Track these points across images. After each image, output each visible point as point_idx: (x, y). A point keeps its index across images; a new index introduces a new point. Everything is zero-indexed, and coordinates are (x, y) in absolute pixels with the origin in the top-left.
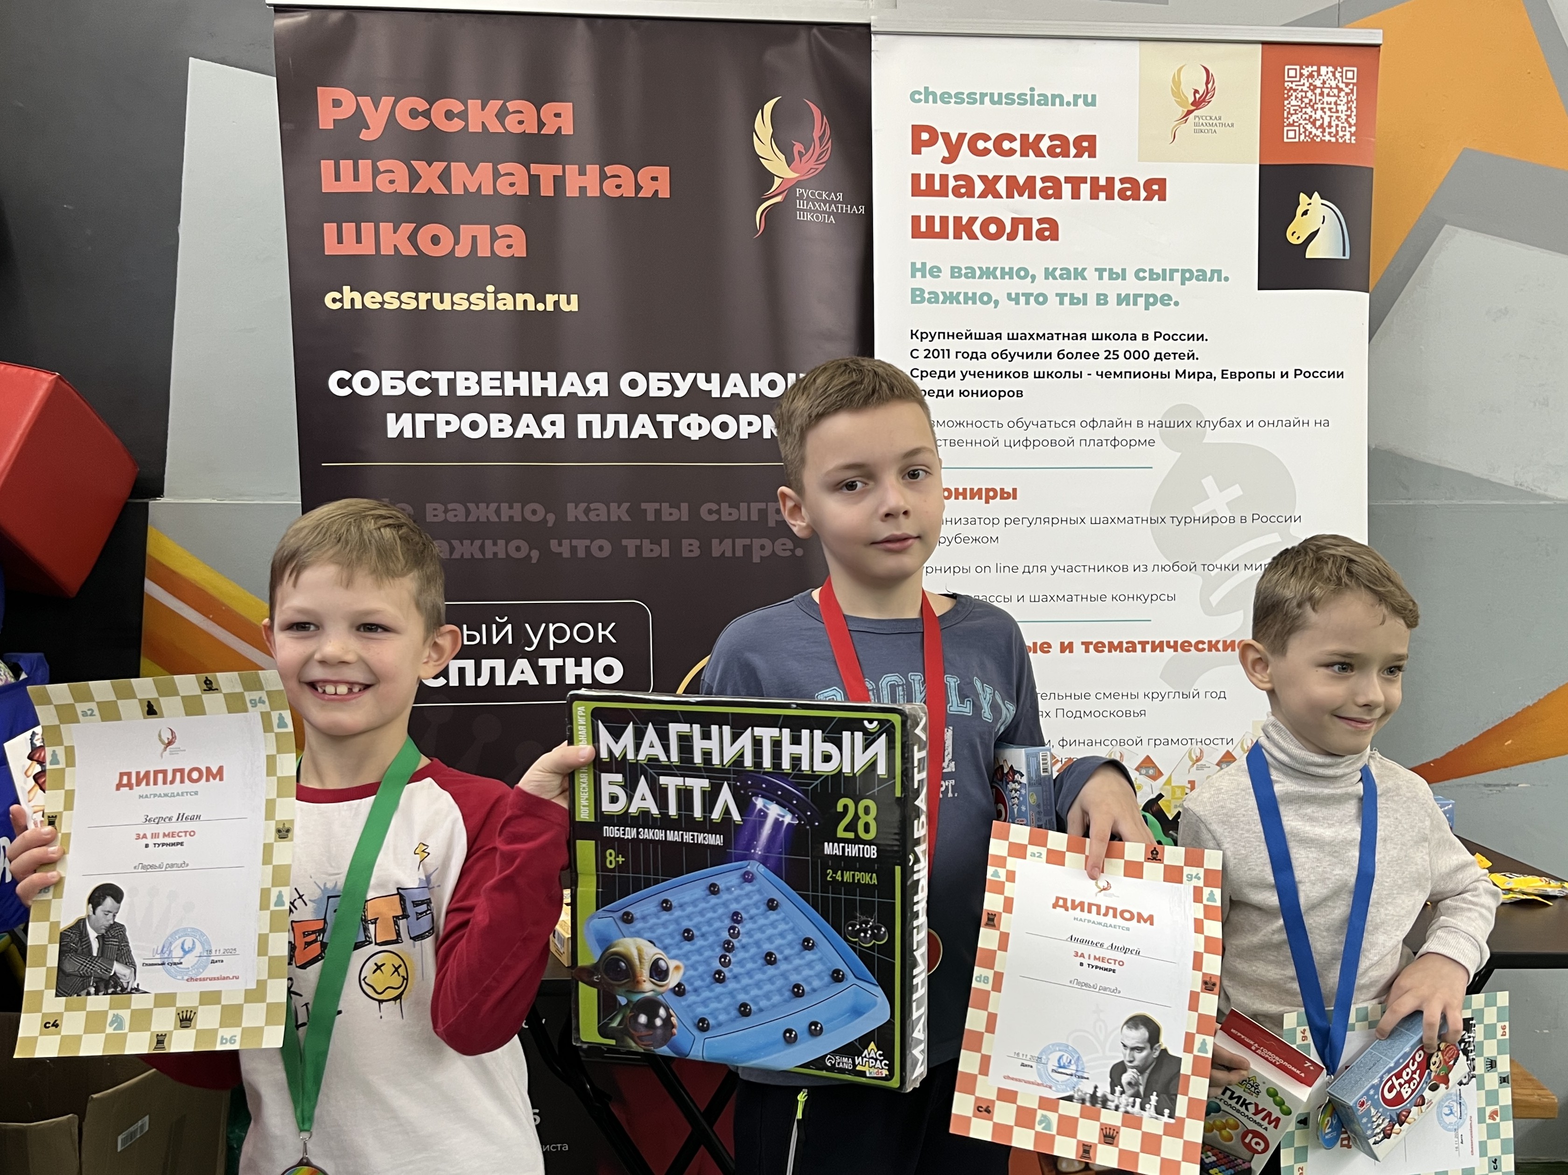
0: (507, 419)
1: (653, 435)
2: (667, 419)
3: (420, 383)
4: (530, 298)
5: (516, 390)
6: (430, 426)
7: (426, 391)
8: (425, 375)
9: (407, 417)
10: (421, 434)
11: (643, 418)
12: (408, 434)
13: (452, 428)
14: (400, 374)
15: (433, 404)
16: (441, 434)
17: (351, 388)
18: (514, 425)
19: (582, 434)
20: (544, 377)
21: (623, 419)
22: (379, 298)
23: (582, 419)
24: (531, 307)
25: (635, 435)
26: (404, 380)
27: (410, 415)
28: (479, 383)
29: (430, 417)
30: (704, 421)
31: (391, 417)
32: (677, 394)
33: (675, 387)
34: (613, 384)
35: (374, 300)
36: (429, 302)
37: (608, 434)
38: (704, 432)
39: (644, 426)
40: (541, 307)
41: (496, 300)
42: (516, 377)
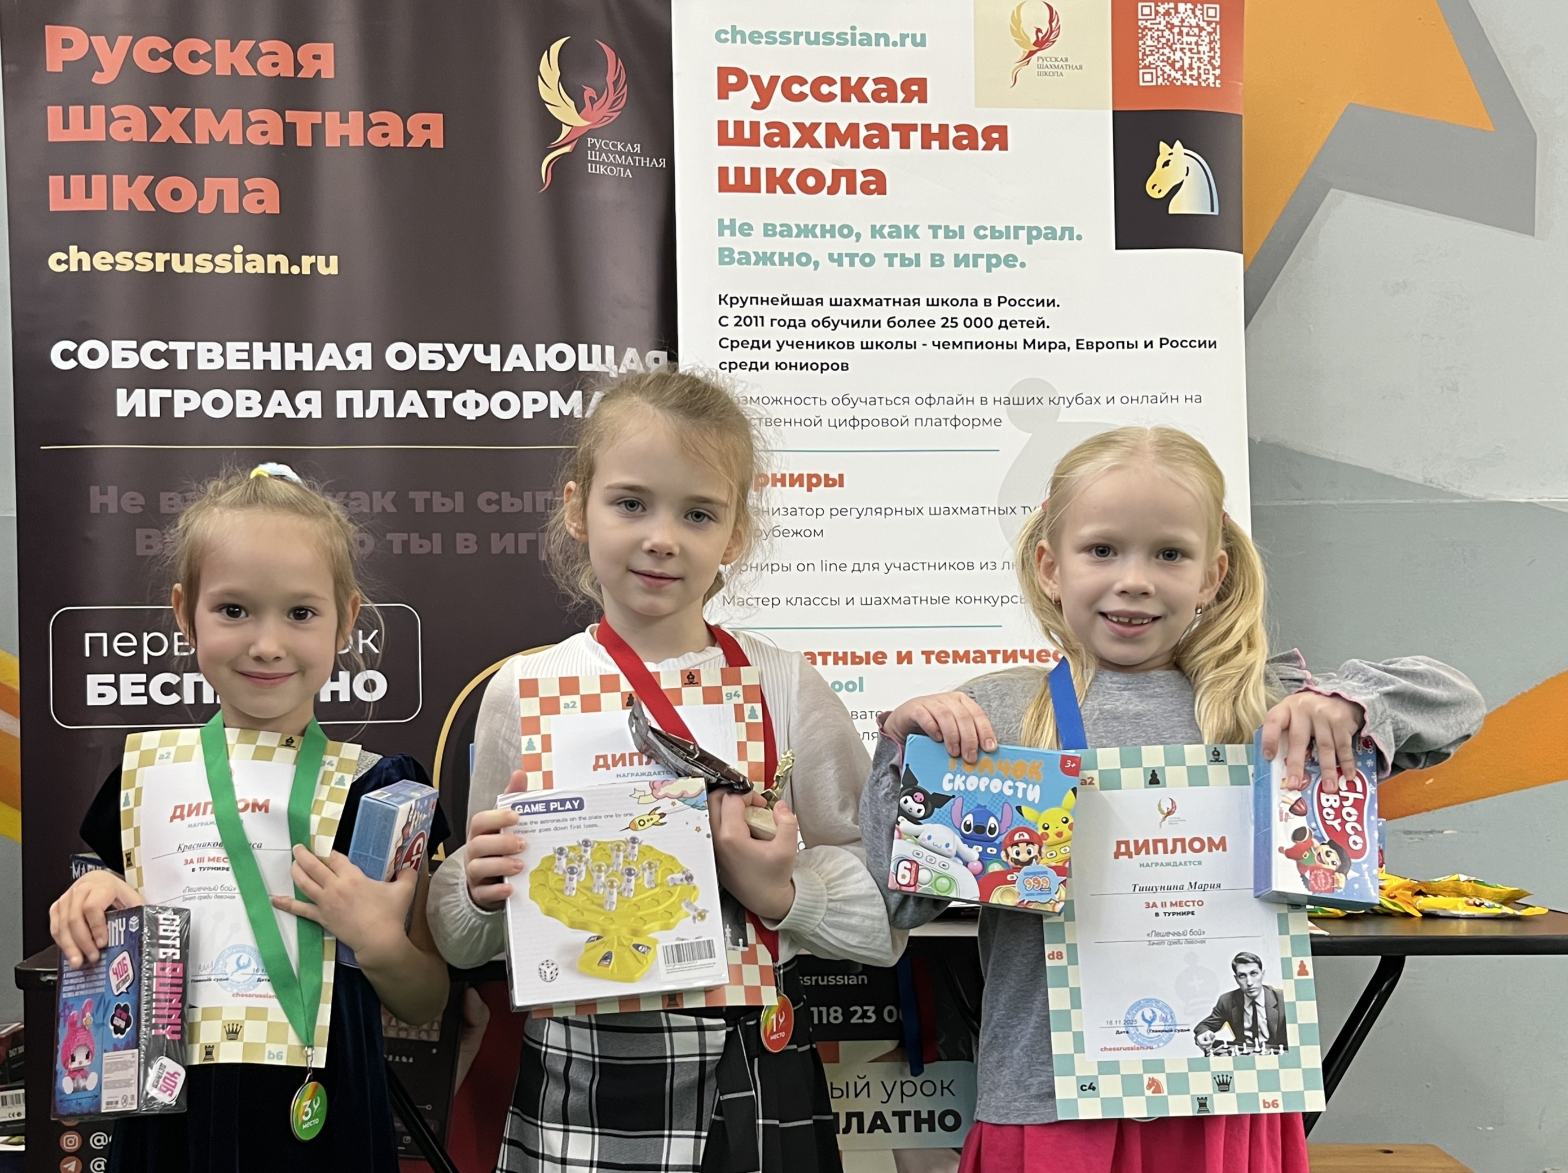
0: (256, 396)
1: (423, 414)
2: (440, 396)
3: (156, 355)
4: (283, 259)
5: (267, 363)
6: (166, 404)
7: (163, 364)
8: (162, 346)
9: (139, 393)
10: (155, 412)
11: (412, 395)
12: (141, 413)
13: (192, 406)
14: (133, 344)
15: (169, 378)
16: (179, 413)
17: (77, 360)
18: (264, 403)
19: (341, 413)
20: (298, 349)
21: (388, 395)
22: (110, 258)
23: (342, 396)
24: (284, 270)
25: (402, 414)
26: (137, 351)
27: (143, 391)
28: (224, 355)
29: (167, 393)
30: (482, 398)
31: (121, 393)
32: (451, 368)
33: (449, 360)
34: (378, 356)
35: (104, 261)
36: (168, 264)
37: (371, 413)
38: (482, 411)
39: (412, 403)
40: (295, 270)
41: (245, 261)
42: (266, 348)
